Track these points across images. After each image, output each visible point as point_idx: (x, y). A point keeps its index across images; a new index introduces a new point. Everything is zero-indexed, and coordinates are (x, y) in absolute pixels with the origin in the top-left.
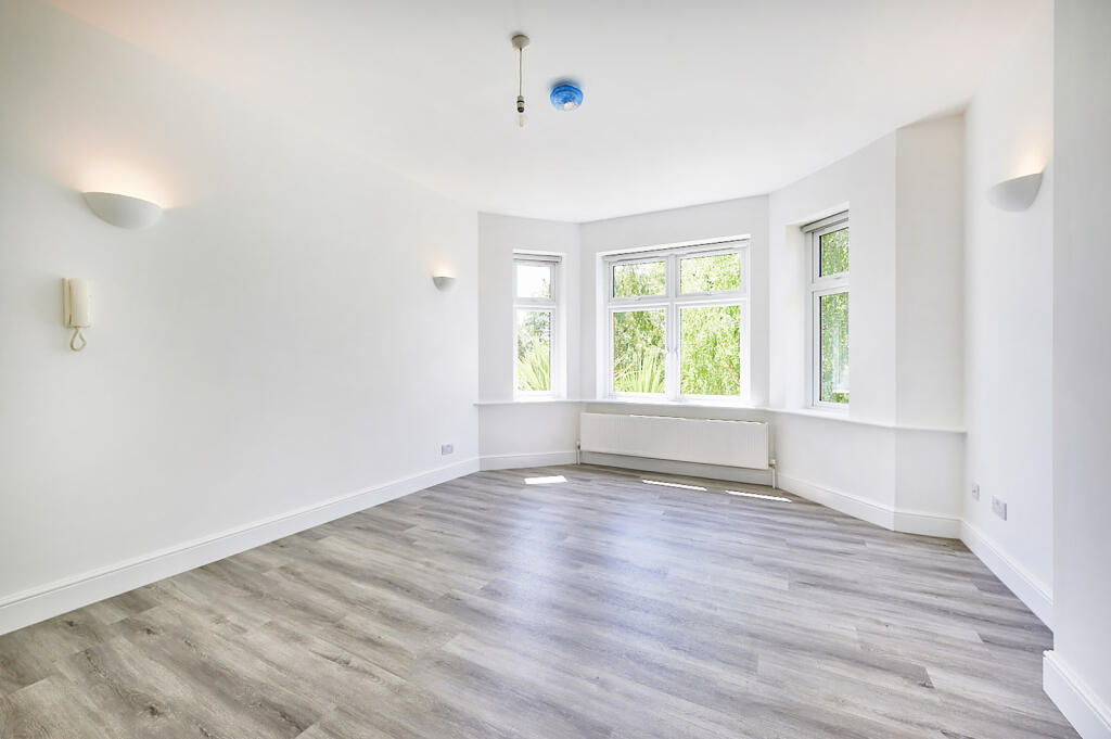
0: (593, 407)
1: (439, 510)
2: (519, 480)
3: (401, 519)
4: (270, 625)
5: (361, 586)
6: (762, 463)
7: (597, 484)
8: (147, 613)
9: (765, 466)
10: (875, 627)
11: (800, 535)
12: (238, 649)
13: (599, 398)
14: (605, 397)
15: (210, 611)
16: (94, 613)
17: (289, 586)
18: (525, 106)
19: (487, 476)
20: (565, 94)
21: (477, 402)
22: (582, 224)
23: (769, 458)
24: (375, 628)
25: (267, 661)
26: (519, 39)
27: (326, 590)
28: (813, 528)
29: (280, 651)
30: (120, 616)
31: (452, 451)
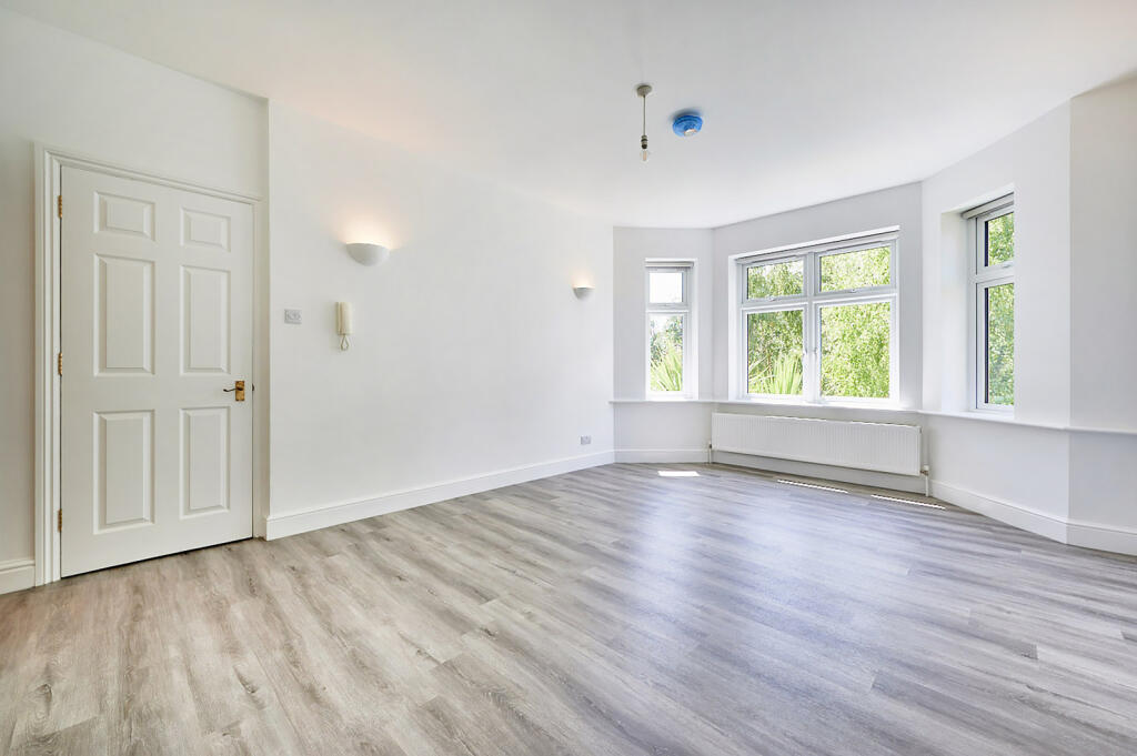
0: (726, 407)
1: (579, 488)
2: (650, 472)
3: (549, 493)
4: (461, 545)
5: (521, 531)
6: (913, 469)
7: (726, 478)
8: (385, 530)
9: (915, 471)
10: (996, 612)
11: (943, 537)
12: (442, 556)
13: (732, 399)
14: (738, 398)
15: (422, 534)
16: (354, 526)
17: (470, 526)
18: (648, 143)
19: (621, 467)
20: (684, 123)
21: (612, 400)
22: (714, 229)
23: (922, 466)
24: (531, 556)
25: (462, 564)
26: (643, 90)
27: (496, 531)
28: (960, 533)
29: (470, 560)
30: (369, 530)
31: (589, 442)
